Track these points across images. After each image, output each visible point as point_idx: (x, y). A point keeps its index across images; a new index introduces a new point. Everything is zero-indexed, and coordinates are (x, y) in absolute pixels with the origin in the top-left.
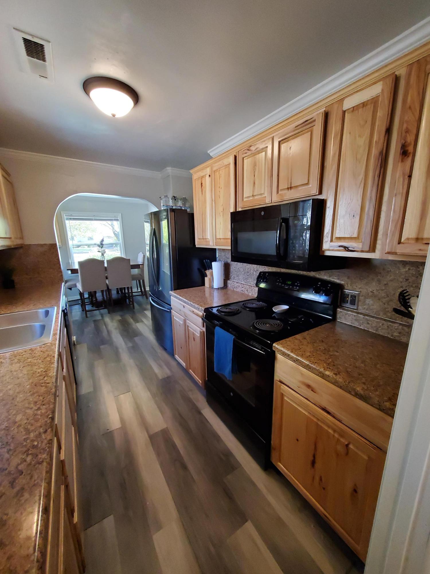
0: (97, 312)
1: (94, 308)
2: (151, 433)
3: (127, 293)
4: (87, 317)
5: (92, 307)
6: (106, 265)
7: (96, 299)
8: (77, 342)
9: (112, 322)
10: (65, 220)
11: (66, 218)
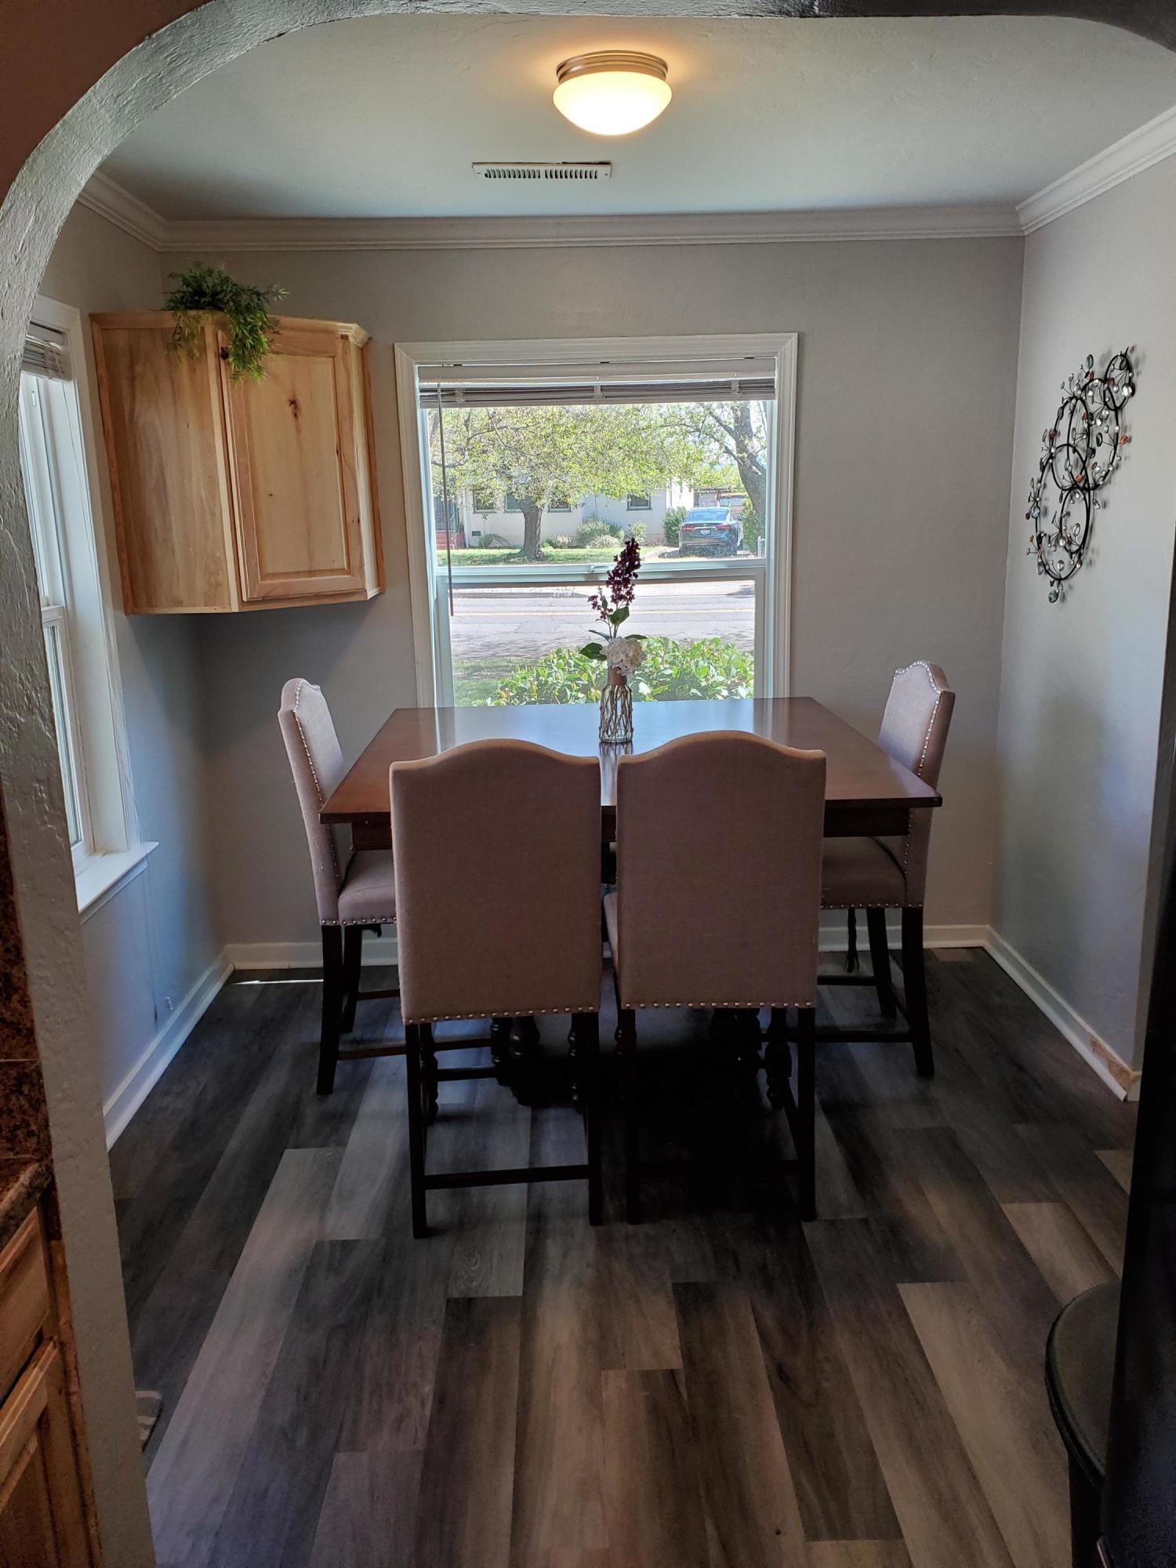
6: (609, 796)
10: (418, 402)
11: (422, 391)
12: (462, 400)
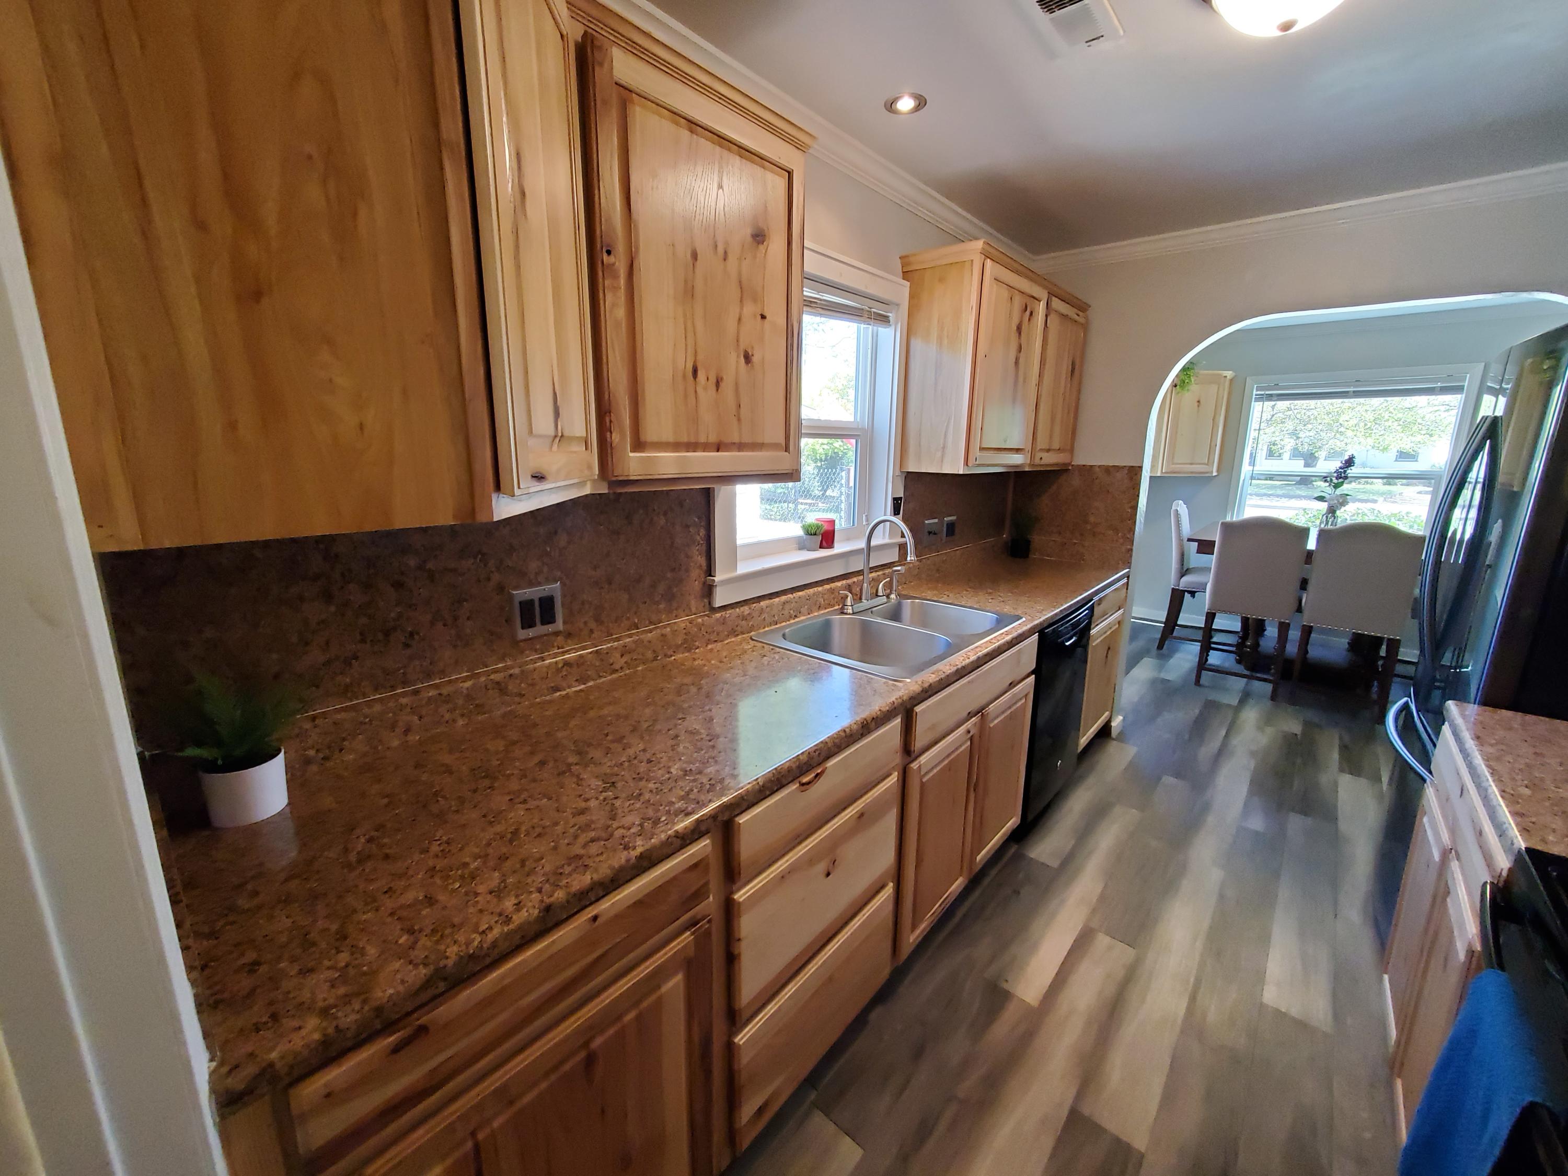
0: (1239, 684)
1: (1240, 669)
2: (1086, 1110)
3: (1382, 657)
4: (1198, 682)
5: (1239, 662)
6: (1312, 545)
7: (1257, 645)
8: (1121, 734)
9: (1260, 729)
10: (1253, 400)
11: (1256, 395)
12: (1276, 398)
